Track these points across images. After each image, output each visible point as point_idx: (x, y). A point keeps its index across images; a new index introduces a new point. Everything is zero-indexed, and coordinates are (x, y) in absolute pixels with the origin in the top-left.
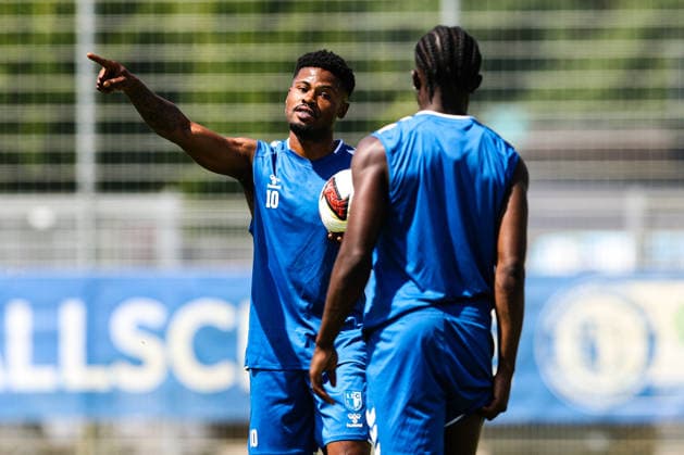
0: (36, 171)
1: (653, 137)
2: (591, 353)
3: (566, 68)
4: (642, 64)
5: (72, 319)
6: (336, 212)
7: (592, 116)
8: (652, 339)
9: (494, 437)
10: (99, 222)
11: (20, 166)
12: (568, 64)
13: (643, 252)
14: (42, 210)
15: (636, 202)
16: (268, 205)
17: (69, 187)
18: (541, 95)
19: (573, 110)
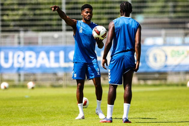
0: (55, 27)
1: (167, 20)
2: (155, 59)
3: (150, 8)
4: (164, 7)
5: (62, 54)
6: (98, 34)
7: (155, 16)
8: (166, 57)
9: (138, 75)
10: (66, 37)
11: (52, 27)
12: (151, 7)
13: (165, 41)
14: (56, 35)
15: (163, 32)
16: (80, 32)
17: (61, 30)
18: (146, 13)
19: (152, 15)
